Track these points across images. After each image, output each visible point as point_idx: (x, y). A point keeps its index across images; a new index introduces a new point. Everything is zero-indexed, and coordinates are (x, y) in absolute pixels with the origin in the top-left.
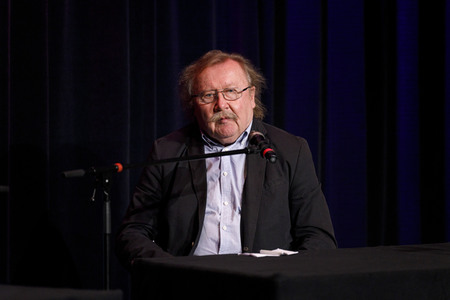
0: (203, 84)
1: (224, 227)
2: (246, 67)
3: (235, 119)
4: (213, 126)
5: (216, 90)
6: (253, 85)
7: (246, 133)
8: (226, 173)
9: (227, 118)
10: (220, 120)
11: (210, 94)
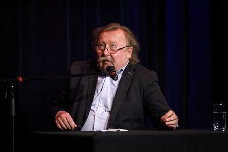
1: (97, 118)
3: (112, 62)
4: (101, 64)
6: (131, 46)
7: (122, 70)
8: (105, 89)
9: (108, 61)
10: (104, 61)
11: (102, 45)
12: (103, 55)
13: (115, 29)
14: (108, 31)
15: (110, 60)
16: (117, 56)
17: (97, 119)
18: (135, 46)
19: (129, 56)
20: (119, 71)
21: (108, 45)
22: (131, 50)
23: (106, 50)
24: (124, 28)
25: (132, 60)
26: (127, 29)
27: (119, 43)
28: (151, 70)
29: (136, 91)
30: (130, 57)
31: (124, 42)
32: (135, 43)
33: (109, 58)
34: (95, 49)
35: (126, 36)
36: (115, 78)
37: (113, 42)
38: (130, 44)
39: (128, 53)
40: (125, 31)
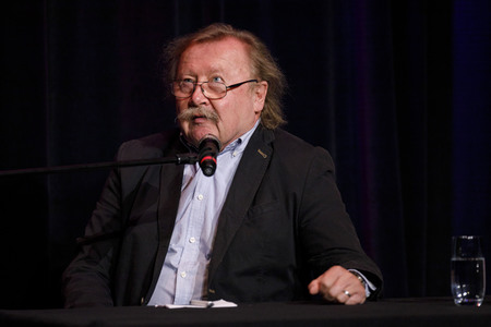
3: (215, 121)
4: (186, 126)
6: (263, 80)
7: (240, 141)
9: (203, 117)
10: (193, 119)
11: (189, 80)
12: (192, 105)
13: (219, 37)
14: (201, 41)
15: (208, 114)
16: (227, 106)
17: (184, 275)
18: (272, 78)
19: (259, 105)
20: (233, 143)
21: (203, 79)
22: (263, 91)
23: (199, 90)
24: (242, 34)
25: (268, 116)
26: (249, 36)
27: (232, 74)
28: (315, 145)
30: (261, 108)
31: (245, 70)
32: (273, 70)
33: (206, 110)
34: (171, 89)
35: (249, 53)
37: (216, 71)
38: (261, 74)
39: (255, 97)
40: (247, 41)
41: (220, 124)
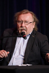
0: (19, 18)
2: (34, 16)
3: (26, 31)
4: (20, 31)
5: (22, 21)
6: (35, 22)
7: (30, 34)
8: (20, 44)
9: (24, 29)
11: (21, 22)
12: (22, 27)
13: (27, 13)
14: (24, 14)
15: (25, 29)
17: (15, 59)
22: (34, 24)
26: (32, 13)
29: (37, 45)
35: (32, 16)
36: (25, 38)
40: (32, 14)
41: (27, 31)
